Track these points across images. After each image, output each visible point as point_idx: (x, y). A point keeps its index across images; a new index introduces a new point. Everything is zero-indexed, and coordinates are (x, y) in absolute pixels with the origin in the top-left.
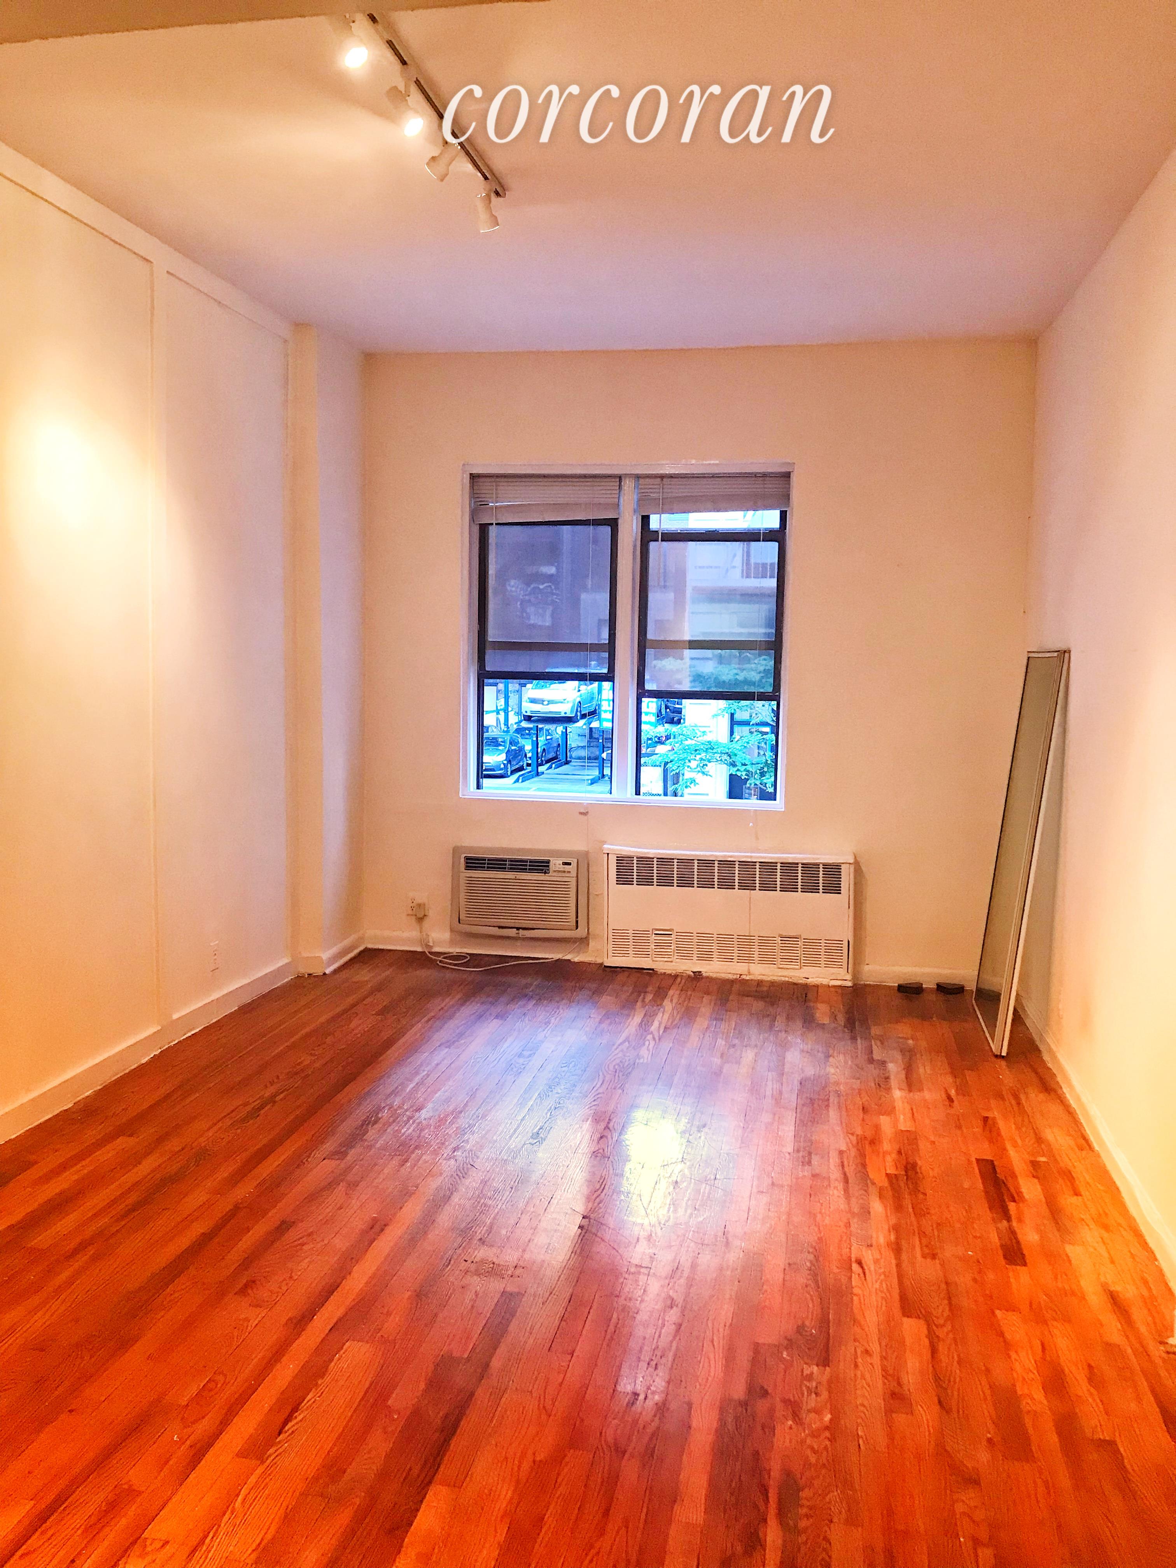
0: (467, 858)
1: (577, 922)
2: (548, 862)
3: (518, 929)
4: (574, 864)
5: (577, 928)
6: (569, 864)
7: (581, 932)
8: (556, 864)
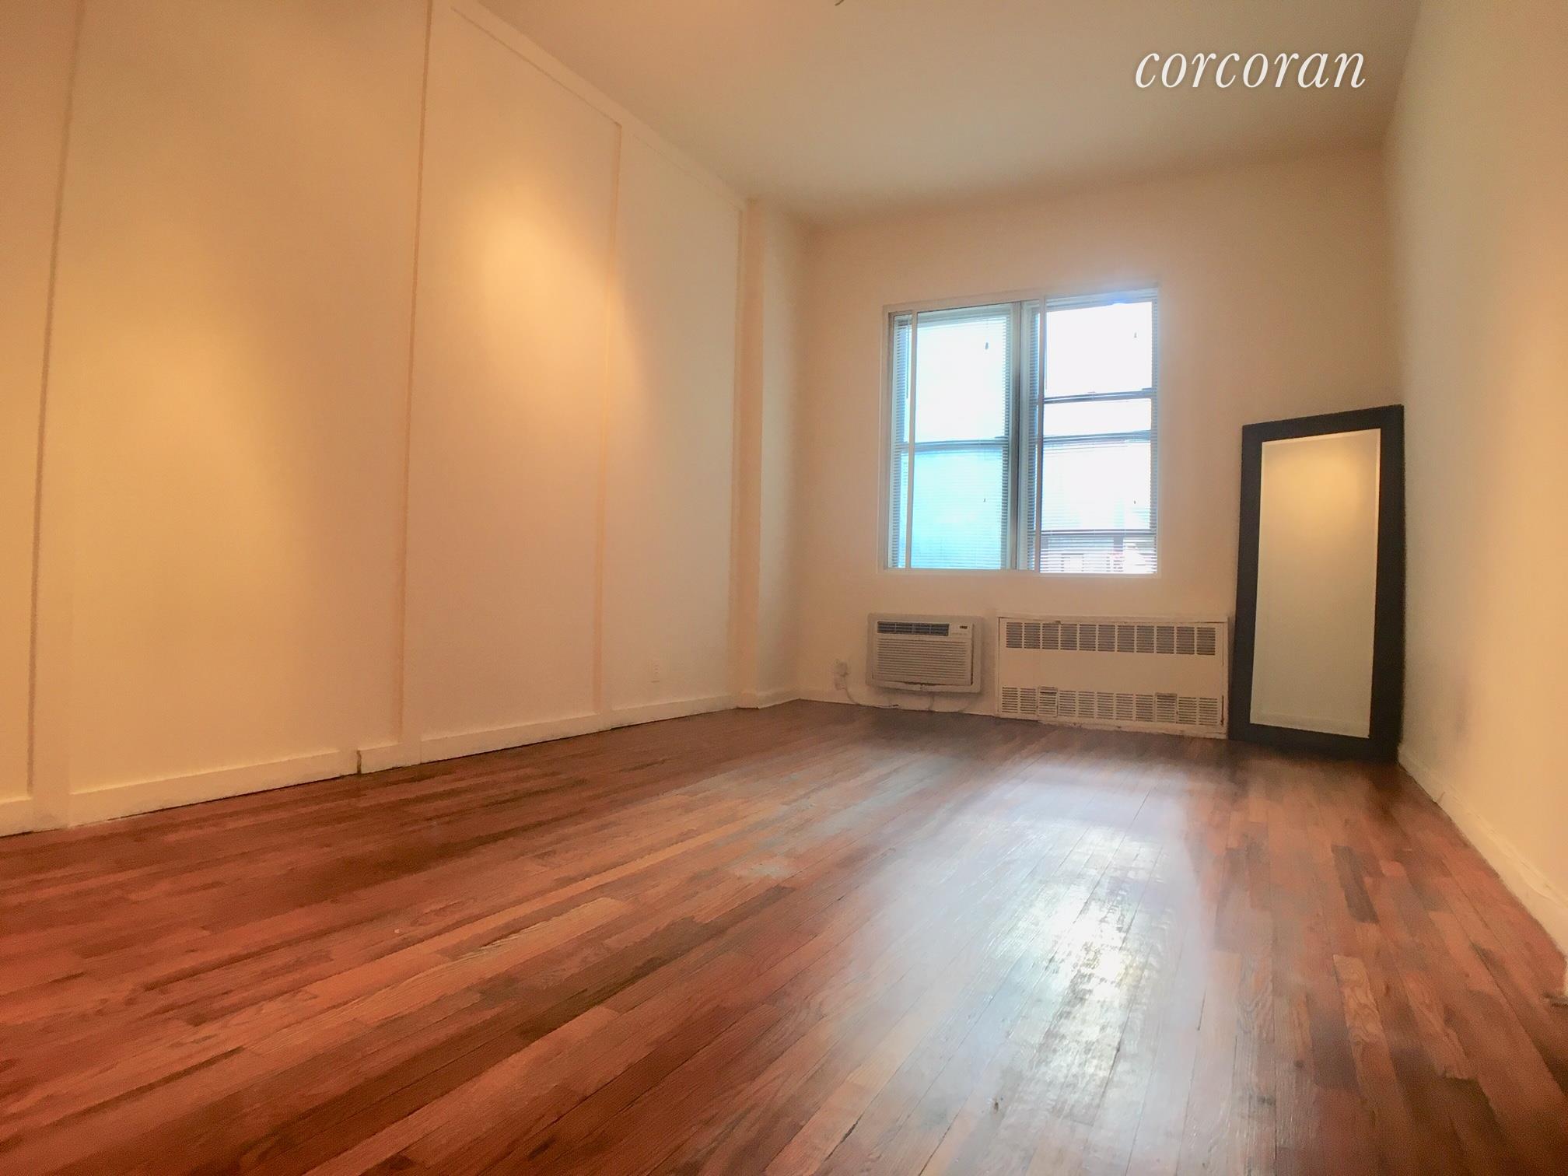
0: (880, 623)
1: (972, 678)
2: (948, 626)
3: (922, 684)
4: (970, 628)
5: (972, 683)
6: (966, 628)
7: (975, 688)
8: (954, 629)
